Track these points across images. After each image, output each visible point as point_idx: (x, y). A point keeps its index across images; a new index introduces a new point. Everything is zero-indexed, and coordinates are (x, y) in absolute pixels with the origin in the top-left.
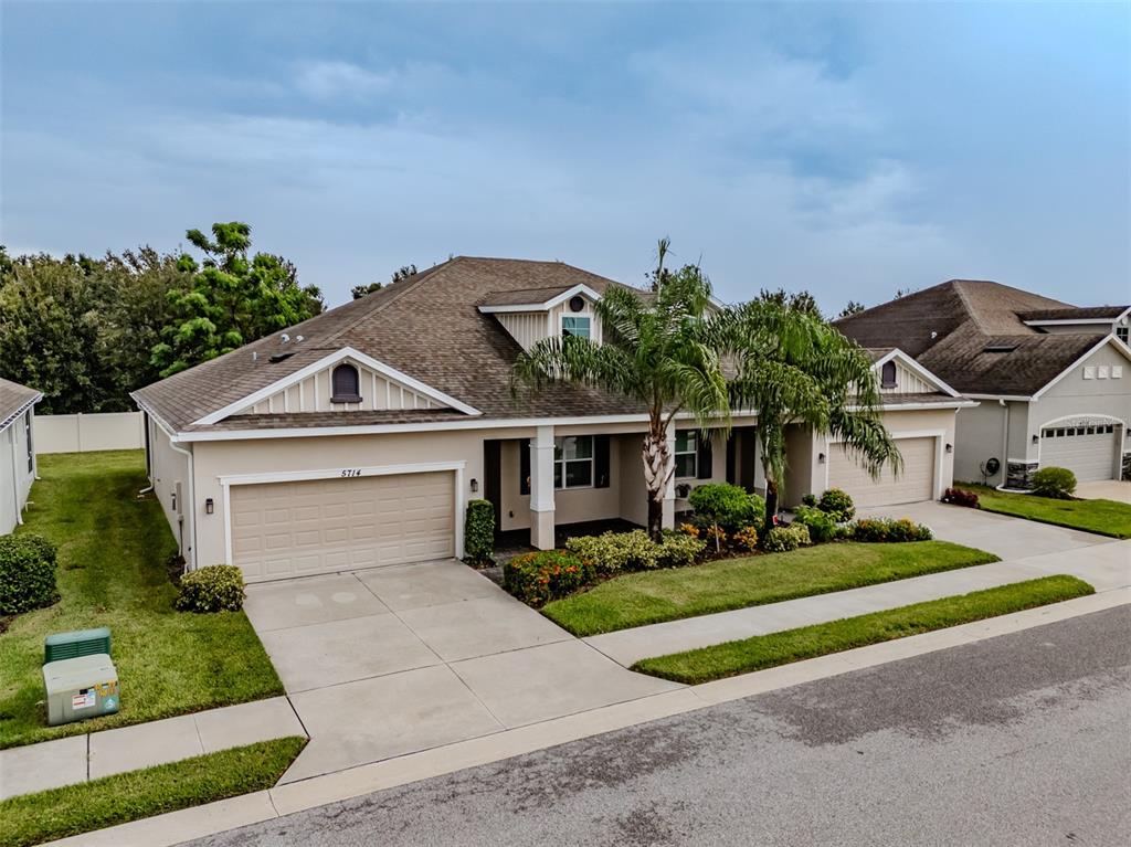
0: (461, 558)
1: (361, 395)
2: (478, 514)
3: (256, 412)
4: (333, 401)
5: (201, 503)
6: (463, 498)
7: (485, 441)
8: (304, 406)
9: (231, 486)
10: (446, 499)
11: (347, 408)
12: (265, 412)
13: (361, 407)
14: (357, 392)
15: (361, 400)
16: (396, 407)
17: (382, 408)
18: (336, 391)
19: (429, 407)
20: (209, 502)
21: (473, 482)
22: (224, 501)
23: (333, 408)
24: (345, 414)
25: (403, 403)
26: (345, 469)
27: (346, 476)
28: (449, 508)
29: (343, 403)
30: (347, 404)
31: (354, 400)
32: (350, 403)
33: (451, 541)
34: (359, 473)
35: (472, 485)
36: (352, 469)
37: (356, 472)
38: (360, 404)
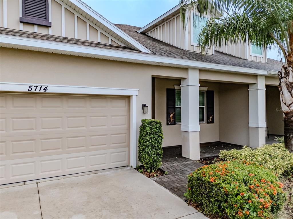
0: (135, 166)
1: (50, 21)
6: (136, 118)
11: (36, 29)
13: (50, 32)
14: (46, 18)
16: (82, 38)
17: (70, 37)
18: (25, 12)
19: (110, 43)
21: (144, 106)
24: (34, 34)
25: (88, 35)
26: (31, 84)
27: (33, 91)
28: (126, 126)
29: (33, 24)
30: (36, 27)
31: (44, 23)
32: (39, 25)
33: (127, 153)
34: (45, 89)
35: (143, 109)
36: (39, 85)
37: (43, 88)
38: (50, 29)
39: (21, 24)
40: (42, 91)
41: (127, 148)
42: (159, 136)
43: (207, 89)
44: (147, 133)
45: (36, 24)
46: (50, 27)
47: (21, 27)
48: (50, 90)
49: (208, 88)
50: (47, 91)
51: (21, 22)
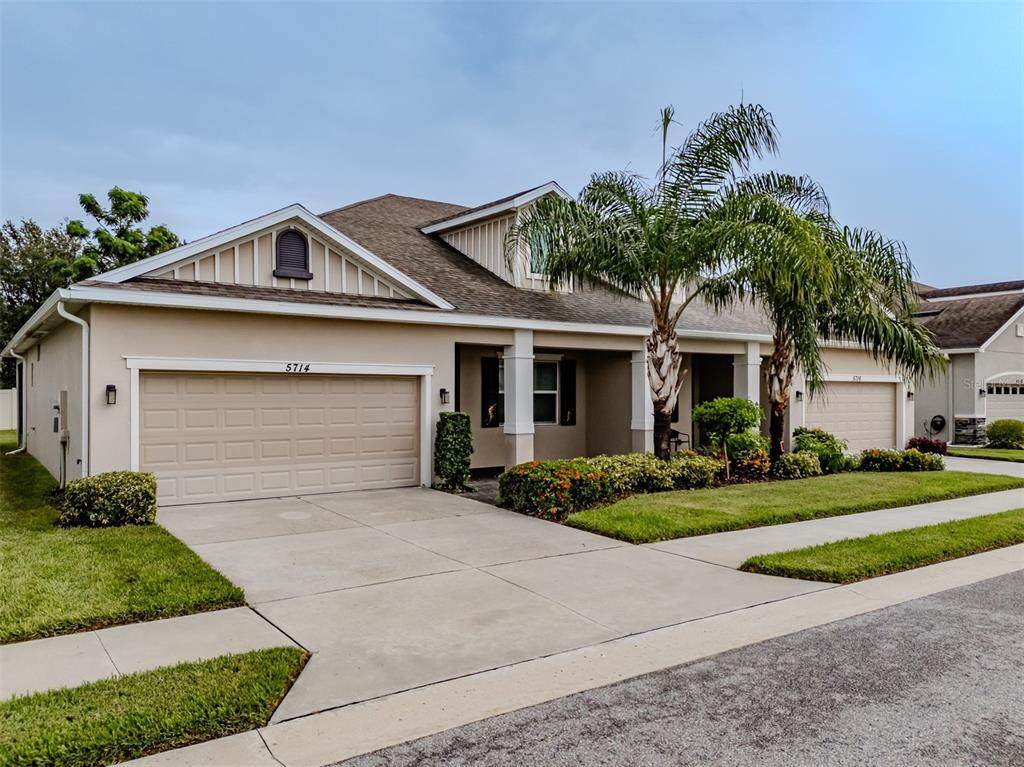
0: (428, 485)
1: (311, 272)
2: (455, 426)
3: (177, 277)
4: (275, 274)
5: (98, 390)
6: (431, 411)
7: (456, 344)
8: (240, 279)
9: (140, 370)
10: (408, 414)
11: (293, 285)
12: (190, 278)
13: (311, 286)
14: (306, 266)
15: (310, 277)
16: (352, 291)
17: (336, 290)
18: (280, 262)
19: (392, 296)
20: (111, 389)
21: (443, 392)
22: (131, 390)
23: (275, 284)
24: (291, 292)
25: (361, 288)
26: (289, 362)
27: (292, 371)
28: (413, 424)
29: (289, 278)
30: (293, 281)
31: (303, 275)
32: (297, 279)
33: (415, 465)
34: (307, 369)
35: (441, 396)
36: (300, 362)
37: (304, 367)
38: (310, 282)
39: (275, 280)
40: (303, 371)
41: (416, 459)
42: (467, 437)
43: (563, 357)
44: (448, 431)
45: (293, 277)
46: (311, 279)
48: (313, 369)
49: (563, 355)
50: (308, 371)
51: (276, 276)
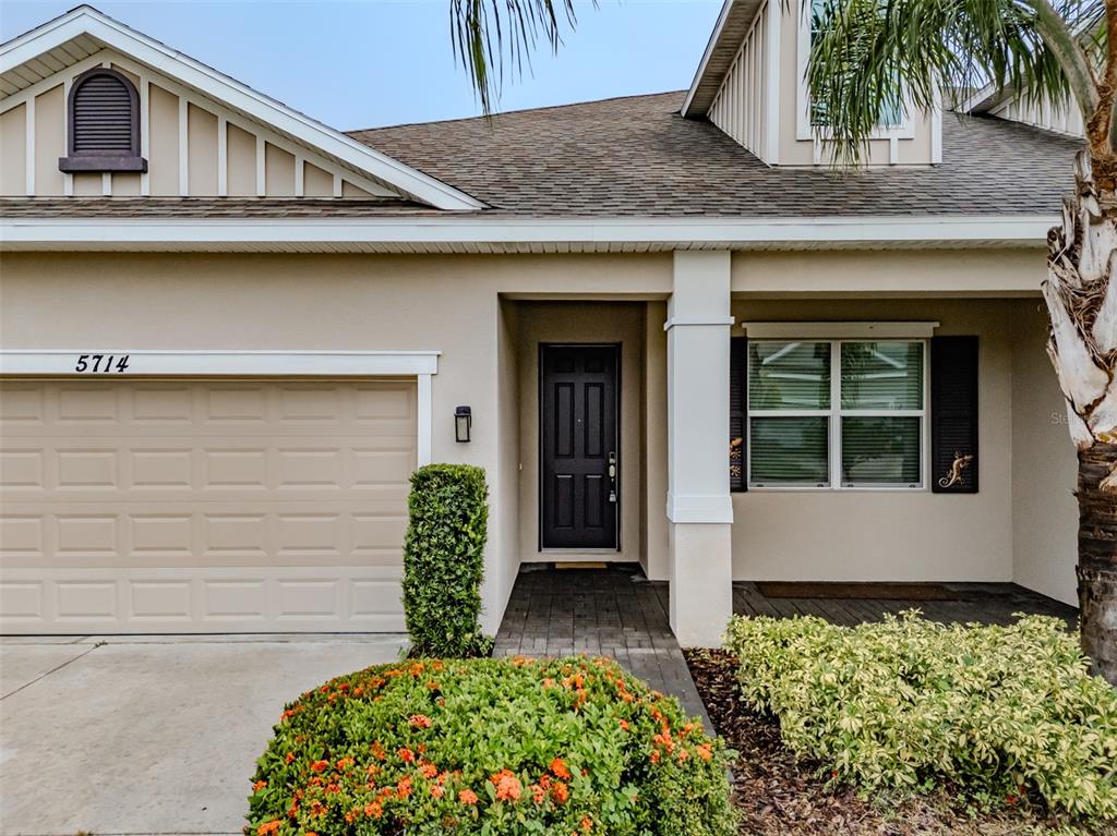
1: (145, 154)
11: (106, 187)
13: (145, 187)
14: (135, 147)
15: (140, 171)
19: (337, 192)
21: (464, 413)
25: (258, 181)
26: (84, 351)
27: (90, 370)
29: (98, 173)
30: (107, 179)
31: (123, 165)
32: (115, 173)
34: (122, 366)
35: (456, 424)
36: (106, 352)
37: (116, 361)
38: (145, 179)
39: (69, 179)
40: (114, 370)
43: (934, 329)
45: (106, 171)
46: (145, 171)
47: (67, 187)
48: (135, 367)
49: (937, 324)
50: (126, 371)
51: (67, 172)
